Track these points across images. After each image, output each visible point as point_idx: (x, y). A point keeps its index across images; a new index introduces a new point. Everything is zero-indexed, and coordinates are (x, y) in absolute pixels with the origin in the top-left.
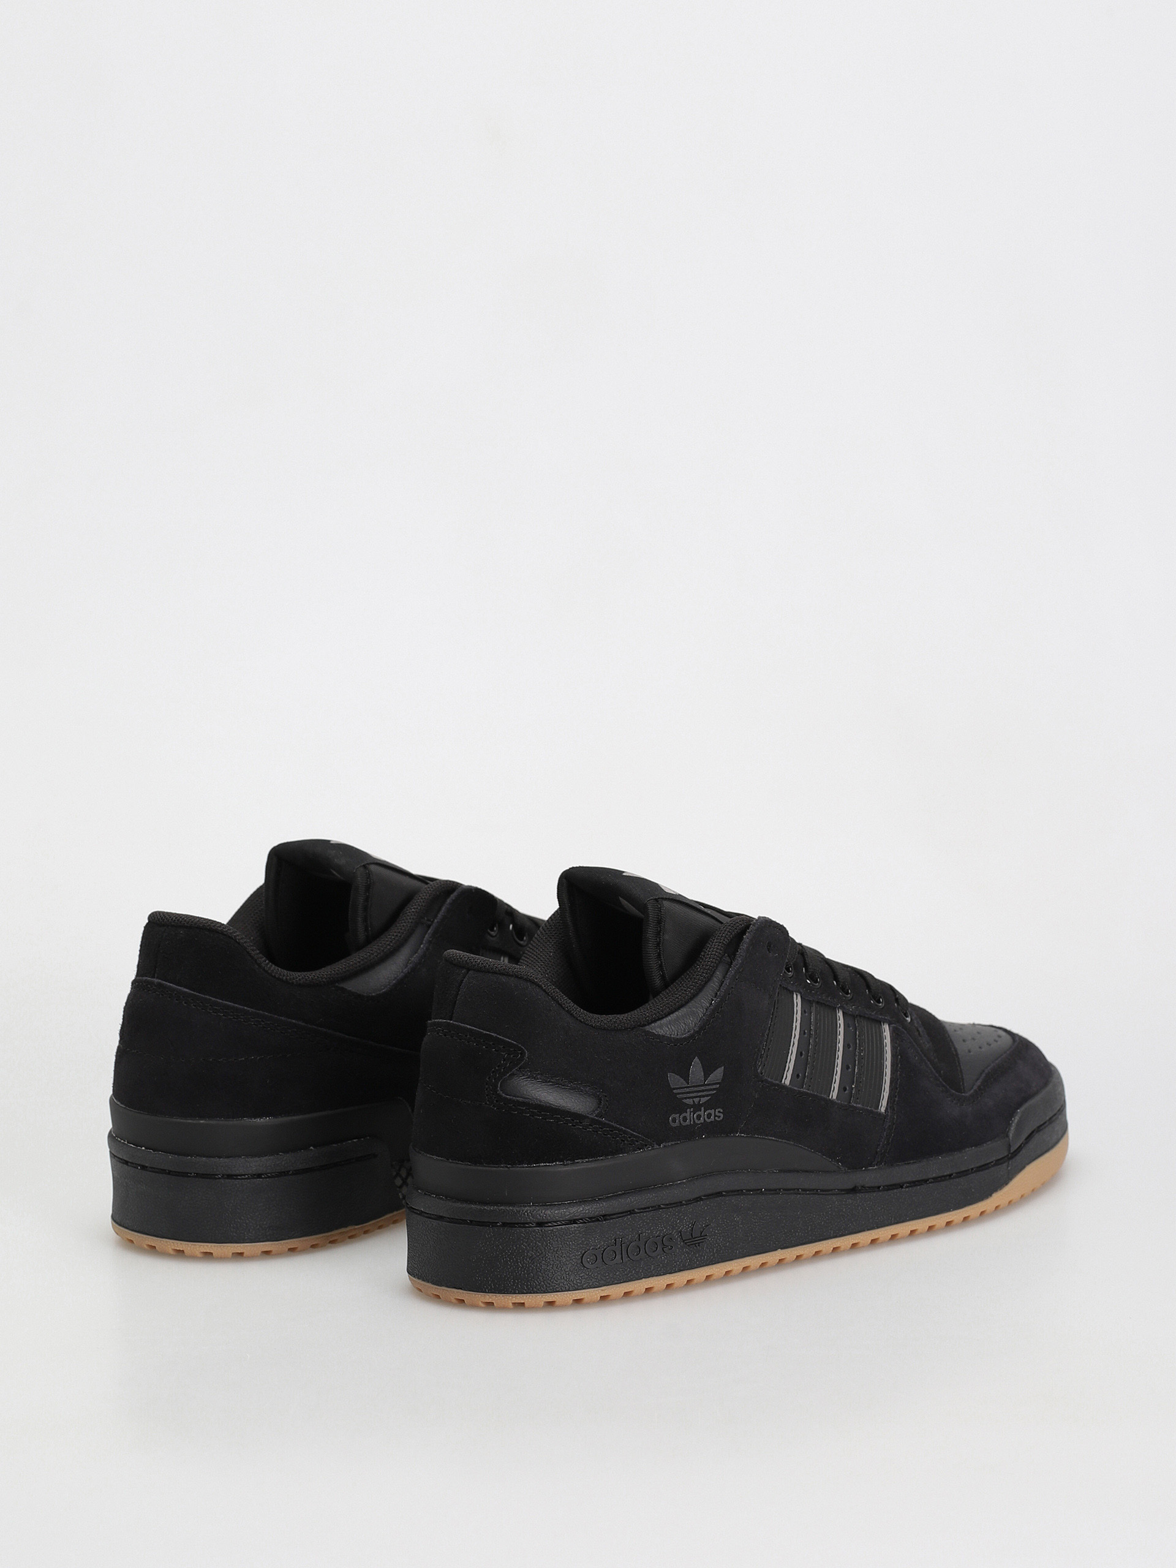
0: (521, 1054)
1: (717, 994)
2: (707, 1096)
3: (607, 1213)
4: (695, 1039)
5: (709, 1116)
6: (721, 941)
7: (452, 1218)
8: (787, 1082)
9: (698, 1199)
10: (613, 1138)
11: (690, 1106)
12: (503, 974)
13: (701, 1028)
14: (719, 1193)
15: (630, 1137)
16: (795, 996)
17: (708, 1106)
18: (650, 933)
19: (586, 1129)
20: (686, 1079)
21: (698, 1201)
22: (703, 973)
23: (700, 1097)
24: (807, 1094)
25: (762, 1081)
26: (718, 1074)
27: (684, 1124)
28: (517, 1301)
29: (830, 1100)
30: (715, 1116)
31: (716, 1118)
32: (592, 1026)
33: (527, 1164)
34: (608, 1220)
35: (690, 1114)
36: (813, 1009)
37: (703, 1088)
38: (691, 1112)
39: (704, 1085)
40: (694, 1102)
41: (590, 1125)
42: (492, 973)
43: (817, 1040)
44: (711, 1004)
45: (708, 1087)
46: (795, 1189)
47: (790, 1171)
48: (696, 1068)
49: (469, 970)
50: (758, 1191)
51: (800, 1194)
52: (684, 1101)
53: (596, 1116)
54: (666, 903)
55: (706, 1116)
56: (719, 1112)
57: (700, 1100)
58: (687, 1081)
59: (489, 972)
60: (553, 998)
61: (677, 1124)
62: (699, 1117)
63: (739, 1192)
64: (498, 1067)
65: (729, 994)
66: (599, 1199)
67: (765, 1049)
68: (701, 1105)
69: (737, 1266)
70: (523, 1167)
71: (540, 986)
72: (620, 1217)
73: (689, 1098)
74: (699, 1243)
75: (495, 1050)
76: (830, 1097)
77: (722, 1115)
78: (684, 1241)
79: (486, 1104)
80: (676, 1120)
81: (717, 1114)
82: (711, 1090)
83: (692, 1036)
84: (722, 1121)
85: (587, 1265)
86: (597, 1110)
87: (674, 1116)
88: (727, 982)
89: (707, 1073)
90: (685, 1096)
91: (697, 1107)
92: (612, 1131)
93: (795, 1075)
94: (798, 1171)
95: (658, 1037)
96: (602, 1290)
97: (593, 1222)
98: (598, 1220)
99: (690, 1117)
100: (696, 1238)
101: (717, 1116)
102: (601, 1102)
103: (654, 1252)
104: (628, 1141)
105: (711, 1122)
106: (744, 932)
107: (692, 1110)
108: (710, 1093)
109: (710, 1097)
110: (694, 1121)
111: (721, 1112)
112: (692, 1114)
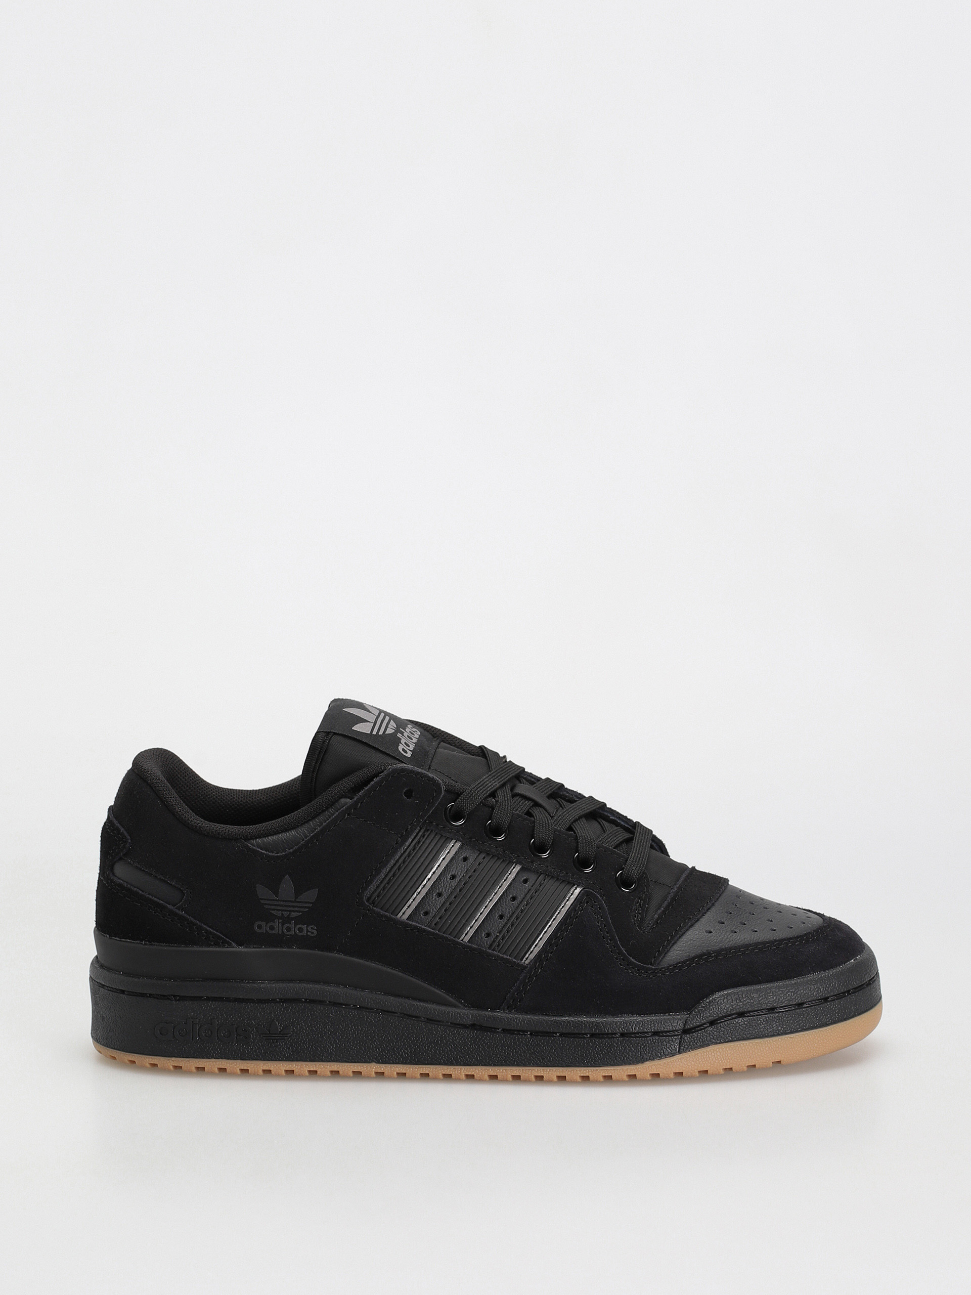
0: (126, 841)
1: (322, 824)
2: (298, 912)
5: (301, 930)
8: (405, 917)
11: (279, 918)
15: (207, 934)
16: (451, 843)
17: (298, 920)
20: (276, 893)
23: (290, 911)
25: (366, 910)
26: (311, 895)
27: (271, 932)
29: (455, 941)
30: (308, 931)
37: (292, 904)
38: (279, 923)
39: (295, 901)
40: (282, 914)
44: (314, 832)
45: (299, 904)
48: (287, 886)
52: (273, 912)
53: (176, 907)
55: (297, 930)
56: (313, 928)
57: (290, 914)
58: (276, 895)
61: (263, 930)
62: (288, 929)
65: (335, 826)
66: (175, 981)
68: (292, 919)
73: (279, 910)
74: (277, 1040)
76: (461, 939)
77: (315, 932)
78: (260, 1035)
80: (260, 927)
81: (310, 929)
82: (306, 907)
83: (286, 856)
84: (314, 937)
85: (159, 1036)
87: (260, 923)
88: (335, 815)
89: (298, 893)
90: (273, 907)
91: (287, 920)
92: (189, 925)
93: (422, 912)
98: (168, 999)
99: (278, 927)
100: (273, 1034)
101: (310, 932)
102: (183, 897)
104: (203, 936)
105: (303, 936)
106: (376, 776)
107: (281, 921)
108: (302, 910)
109: (300, 914)
110: (282, 932)
111: (315, 929)
112: (280, 925)
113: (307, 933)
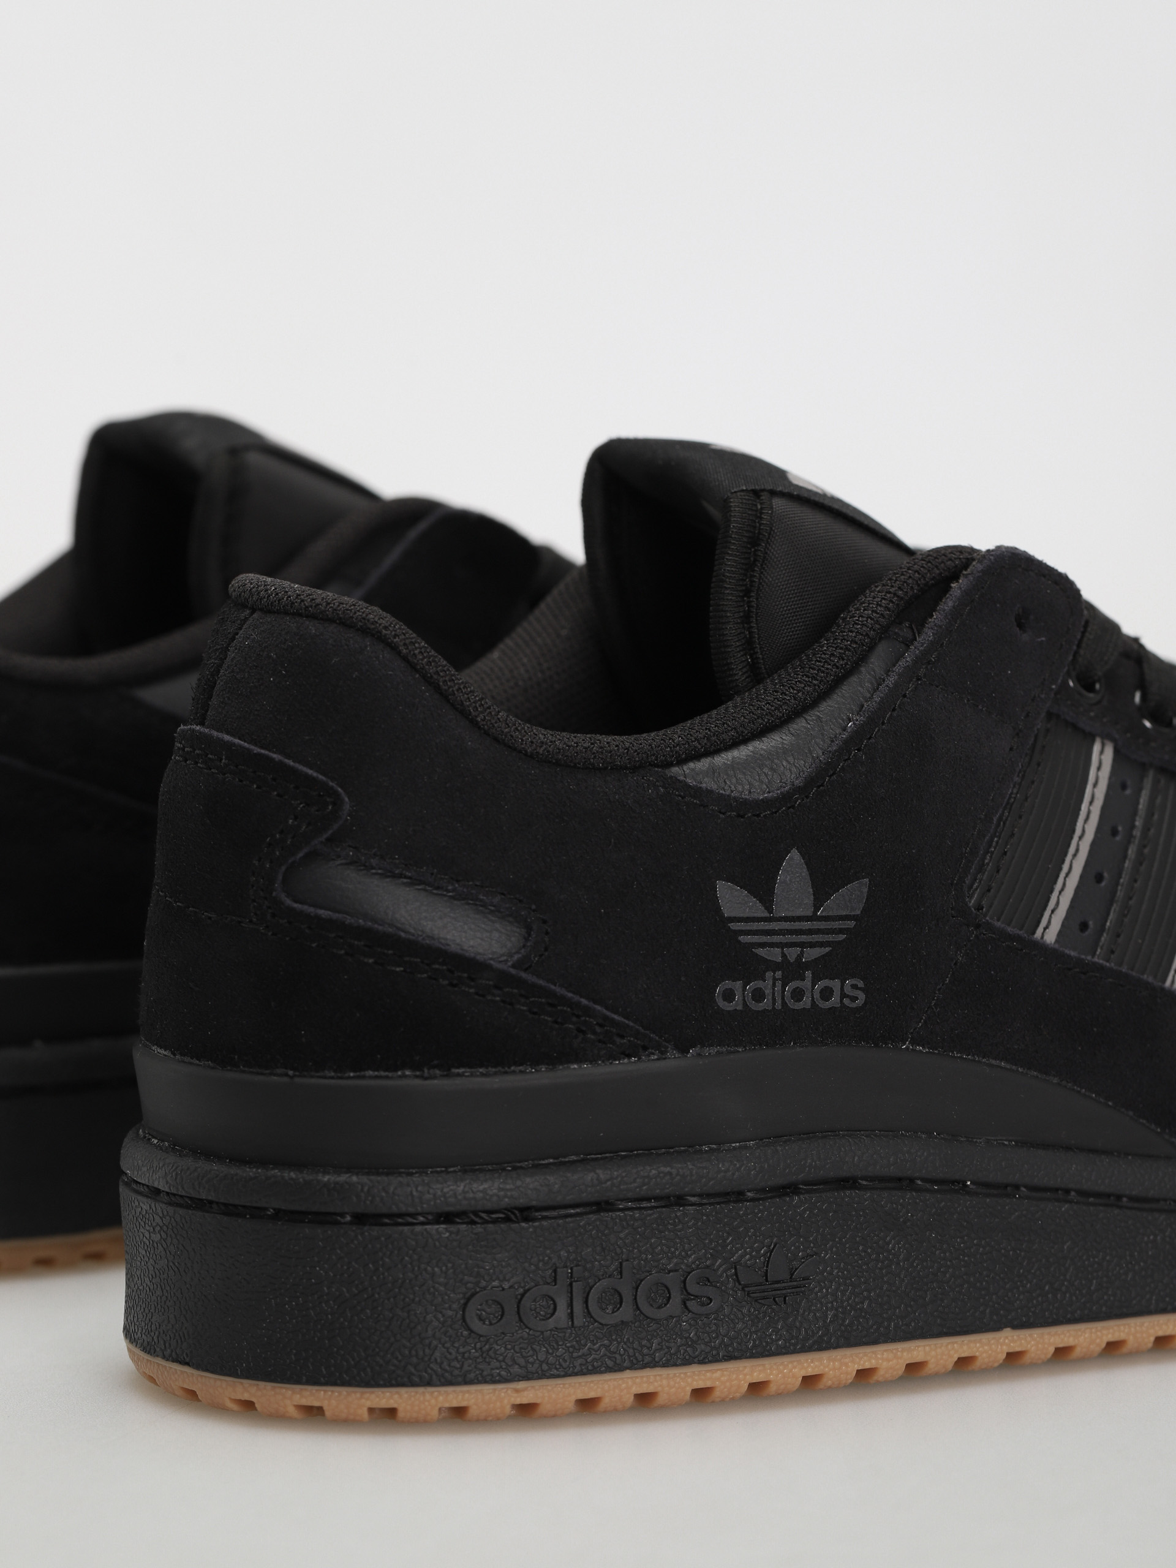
0: (334, 804)
1: (863, 706)
2: (822, 944)
3: (534, 1203)
4: (793, 807)
5: (827, 993)
6: (892, 590)
7: (174, 1195)
8: (1051, 937)
9: (789, 1189)
10: (556, 1022)
11: (774, 966)
12: (313, 617)
13: (812, 782)
14: (845, 1180)
15: (601, 1026)
16: (1097, 747)
17: (823, 968)
18: (729, 564)
19: (483, 996)
20: (767, 900)
21: (787, 1194)
22: (832, 655)
23: (802, 945)
24: (1101, 968)
25: (978, 926)
26: (852, 897)
27: (756, 1007)
28: (305, 1402)
29: (1163, 989)
30: (843, 995)
31: (846, 1001)
32: (526, 755)
33: (335, 1071)
34: (534, 1220)
35: (774, 985)
36: (1148, 783)
37: (806, 925)
38: (775, 980)
39: (813, 918)
40: (784, 955)
41: (496, 987)
42: (293, 614)
43: (1146, 851)
44: (844, 729)
45: (822, 925)
46: (1057, 1190)
47: (1045, 1146)
48: (794, 879)
49: (253, 611)
50: (954, 1185)
51: (1070, 1202)
52: (760, 951)
53: (513, 966)
54: (778, 503)
55: (817, 996)
56: (854, 987)
57: (802, 952)
58: (769, 909)
59: (286, 613)
60: (428, 680)
61: (736, 1004)
62: (798, 994)
63: (902, 1182)
64: (281, 832)
65: (894, 710)
66: (515, 1168)
67: (992, 853)
68: (807, 966)
69: (888, 1360)
70: (325, 1077)
71: (393, 648)
72: (571, 1215)
73: (772, 945)
74: (786, 1296)
75: (278, 795)
76: (1168, 983)
77: (862, 997)
78: (743, 1289)
79: (251, 921)
80: (733, 995)
81: (848, 990)
83: (786, 798)
84: (858, 1009)
85: (476, 1325)
86: (517, 952)
87: (728, 984)
88: (891, 681)
89: (821, 893)
90: (756, 939)
91: (792, 970)
92: (552, 1005)
93: (1076, 922)
94: (1068, 1148)
95: (698, 792)
96: (517, 1391)
97: (495, 1221)
98: (507, 1220)
99: (773, 991)
100: (778, 1282)
101: (848, 996)
102: (529, 935)
103: (660, 1307)
104: (594, 1033)
105: (832, 1009)
106: (955, 577)
107: (779, 974)
108: (830, 938)
109: (828, 949)
110: (784, 1003)
111: (860, 989)
112: (779, 984)
113: (841, 1001)
